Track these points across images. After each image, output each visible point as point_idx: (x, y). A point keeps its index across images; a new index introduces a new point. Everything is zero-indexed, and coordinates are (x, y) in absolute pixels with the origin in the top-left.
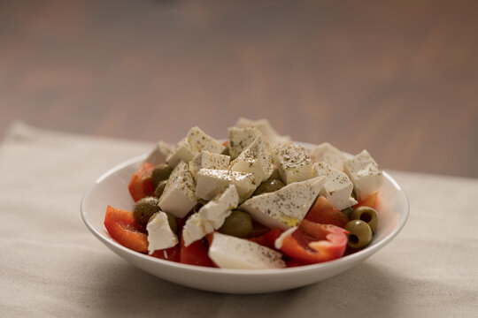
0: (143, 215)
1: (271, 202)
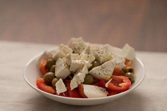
1: (99, 70)
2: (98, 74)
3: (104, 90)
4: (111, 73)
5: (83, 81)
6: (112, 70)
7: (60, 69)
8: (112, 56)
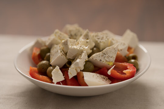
0: (43, 69)
1: (100, 56)
2: (99, 61)
3: (106, 79)
4: (113, 60)
5: (82, 68)
6: (115, 56)
7: (56, 56)
8: (114, 42)
